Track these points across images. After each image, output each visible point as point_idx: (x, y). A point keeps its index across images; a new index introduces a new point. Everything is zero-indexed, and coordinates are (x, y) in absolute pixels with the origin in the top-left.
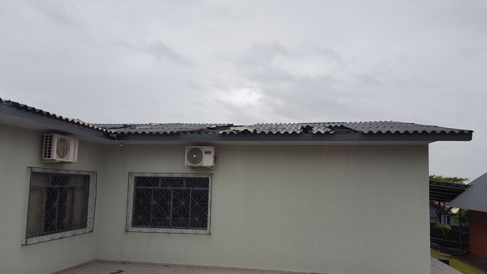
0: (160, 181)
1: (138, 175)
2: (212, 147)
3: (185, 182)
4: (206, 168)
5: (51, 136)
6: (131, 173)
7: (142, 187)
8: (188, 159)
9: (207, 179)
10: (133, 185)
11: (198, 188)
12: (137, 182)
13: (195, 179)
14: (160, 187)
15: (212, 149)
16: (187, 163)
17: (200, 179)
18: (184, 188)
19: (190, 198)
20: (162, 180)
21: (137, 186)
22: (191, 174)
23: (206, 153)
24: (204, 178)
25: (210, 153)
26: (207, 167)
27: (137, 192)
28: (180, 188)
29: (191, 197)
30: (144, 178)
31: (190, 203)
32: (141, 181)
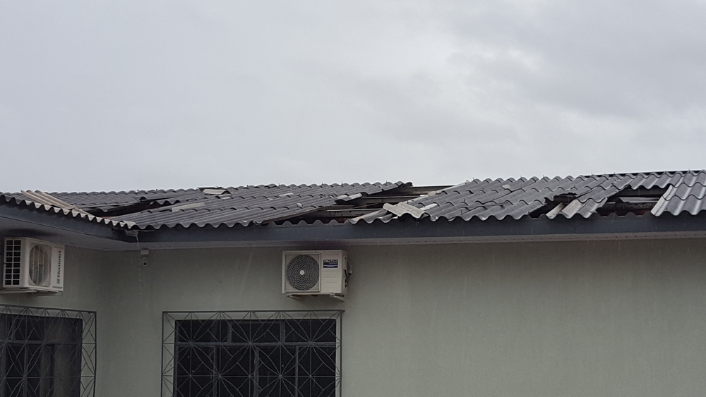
0: (231, 330)
1: (182, 317)
2: (340, 251)
3: (283, 331)
4: (327, 298)
5: (19, 242)
6: (167, 312)
7: (191, 344)
8: (289, 278)
9: (332, 324)
10: (172, 339)
11: (311, 343)
12: (181, 332)
13: (304, 322)
14: (229, 343)
15: (338, 256)
16: (287, 288)
17: (316, 322)
18: (281, 343)
19: (297, 365)
20: (234, 326)
21: (181, 340)
22: (296, 312)
23: (326, 264)
24: (324, 320)
25: (335, 264)
26: (328, 296)
27: (180, 355)
28: (274, 344)
29: (297, 362)
30: (196, 323)
31: (297, 376)
32: (188, 330)
